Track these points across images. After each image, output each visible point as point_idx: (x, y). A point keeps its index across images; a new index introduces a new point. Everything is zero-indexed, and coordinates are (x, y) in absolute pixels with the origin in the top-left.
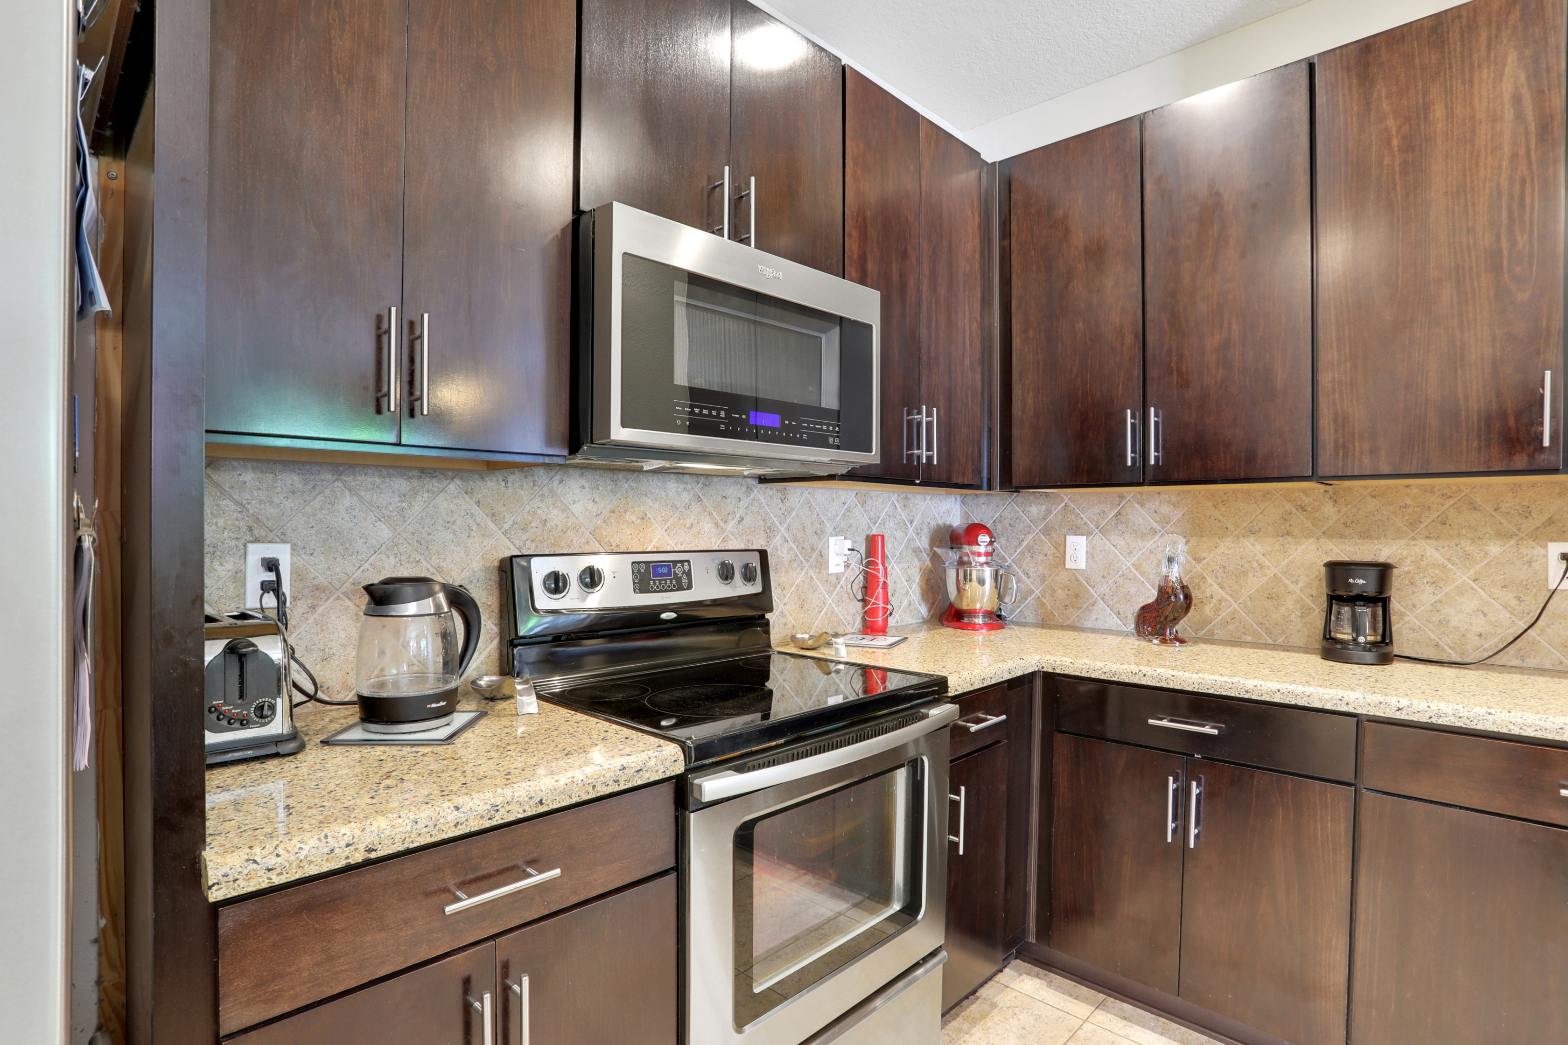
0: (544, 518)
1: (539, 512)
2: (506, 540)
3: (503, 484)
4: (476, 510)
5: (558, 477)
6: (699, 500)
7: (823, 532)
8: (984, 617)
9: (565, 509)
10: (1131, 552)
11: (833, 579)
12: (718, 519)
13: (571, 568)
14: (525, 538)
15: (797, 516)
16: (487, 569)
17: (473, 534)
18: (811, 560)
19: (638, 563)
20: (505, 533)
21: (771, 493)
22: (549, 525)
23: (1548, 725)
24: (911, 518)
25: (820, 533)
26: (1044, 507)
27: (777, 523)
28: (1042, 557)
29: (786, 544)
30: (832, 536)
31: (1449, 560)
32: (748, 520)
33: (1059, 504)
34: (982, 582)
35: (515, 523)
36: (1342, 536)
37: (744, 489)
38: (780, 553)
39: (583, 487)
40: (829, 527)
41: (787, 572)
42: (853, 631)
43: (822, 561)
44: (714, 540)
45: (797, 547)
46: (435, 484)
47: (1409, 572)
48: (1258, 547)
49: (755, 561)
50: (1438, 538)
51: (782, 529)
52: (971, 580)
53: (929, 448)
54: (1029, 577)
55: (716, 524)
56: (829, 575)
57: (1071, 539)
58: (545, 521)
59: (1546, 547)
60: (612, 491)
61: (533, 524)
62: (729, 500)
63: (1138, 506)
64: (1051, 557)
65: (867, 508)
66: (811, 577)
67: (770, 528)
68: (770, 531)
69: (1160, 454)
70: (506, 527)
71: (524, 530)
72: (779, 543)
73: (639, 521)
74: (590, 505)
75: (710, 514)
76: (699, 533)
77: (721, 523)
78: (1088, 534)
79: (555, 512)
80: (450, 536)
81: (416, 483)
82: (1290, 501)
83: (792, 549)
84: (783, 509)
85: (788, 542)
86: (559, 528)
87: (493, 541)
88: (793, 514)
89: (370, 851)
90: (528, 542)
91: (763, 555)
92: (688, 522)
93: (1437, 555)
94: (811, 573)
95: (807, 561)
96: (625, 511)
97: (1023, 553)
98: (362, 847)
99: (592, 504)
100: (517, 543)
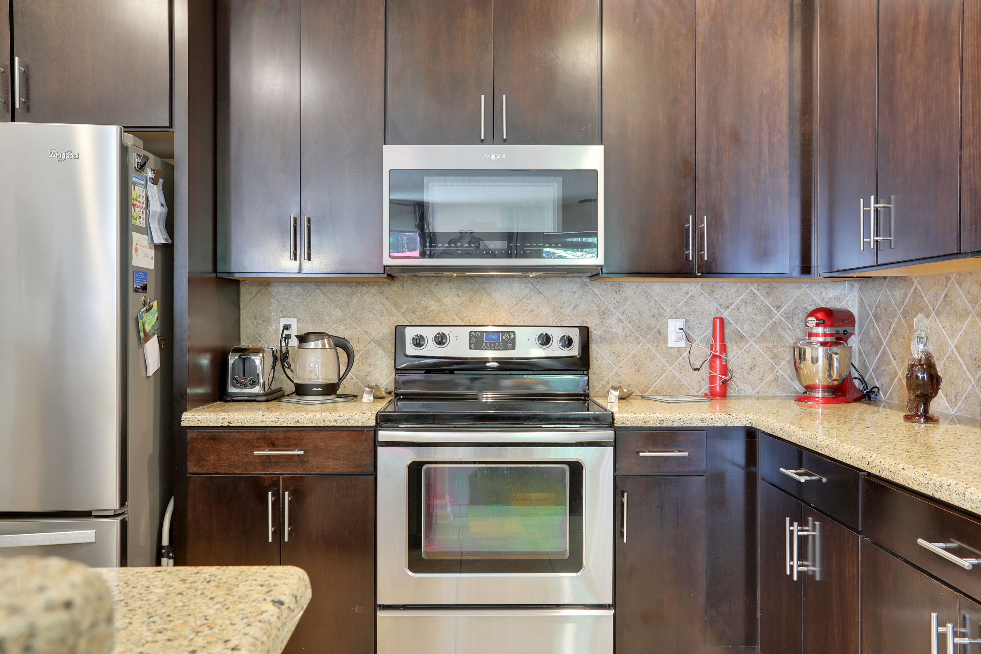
0: (425, 306)
1: (422, 302)
2: (402, 318)
3: (401, 288)
4: (386, 302)
5: (434, 283)
7: (661, 315)
8: (824, 392)
9: (439, 301)
11: (673, 352)
12: (556, 305)
13: (432, 333)
14: (414, 317)
15: (633, 303)
17: (384, 314)
18: (648, 337)
19: (475, 332)
20: (402, 314)
22: (428, 310)
24: (779, 304)
25: (659, 316)
26: (903, 291)
27: (612, 309)
28: (902, 340)
29: (621, 324)
30: (672, 318)
32: (581, 307)
34: (815, 360)
35: (408, 309)
37: (577, 282)
38: (614, 330)
39: (451, 288)
40: (668, 310)
41: (622, 344)
42: (699, 394)
43: (660, 337)
45: (633, 326)
46: (364, 289)
49: (575, 335)
51: (618, 313)
56: (669, 348)
58: (426, 307)
60: (470, 290)
61: (419, 309)
62: (564, 293)
65: (715, 296)
66: (648, 349)
67: (604, 312)
68: (604, 315)
70: (403, 311)
71: (414, 312)
72: (613, 323)
73: (490, 307)
74: (456, 298)
77: (558, 309)
79: (433, 302)
80: (372, 316)
81: (354, 289)
83: (627, 327)
84: (618, 298)
85: (622, 322)
86: (435, 311)
88: (629, 302)
89: (230, 423)
90: (416, 319)
91: (586, 330)
92: (529, 308)
94: (649, 346)
95: (644, 337)
96: (480, 302)
97: (891, 335)
98: (227, 421)
99: (457, 298)
100: (409, 319)
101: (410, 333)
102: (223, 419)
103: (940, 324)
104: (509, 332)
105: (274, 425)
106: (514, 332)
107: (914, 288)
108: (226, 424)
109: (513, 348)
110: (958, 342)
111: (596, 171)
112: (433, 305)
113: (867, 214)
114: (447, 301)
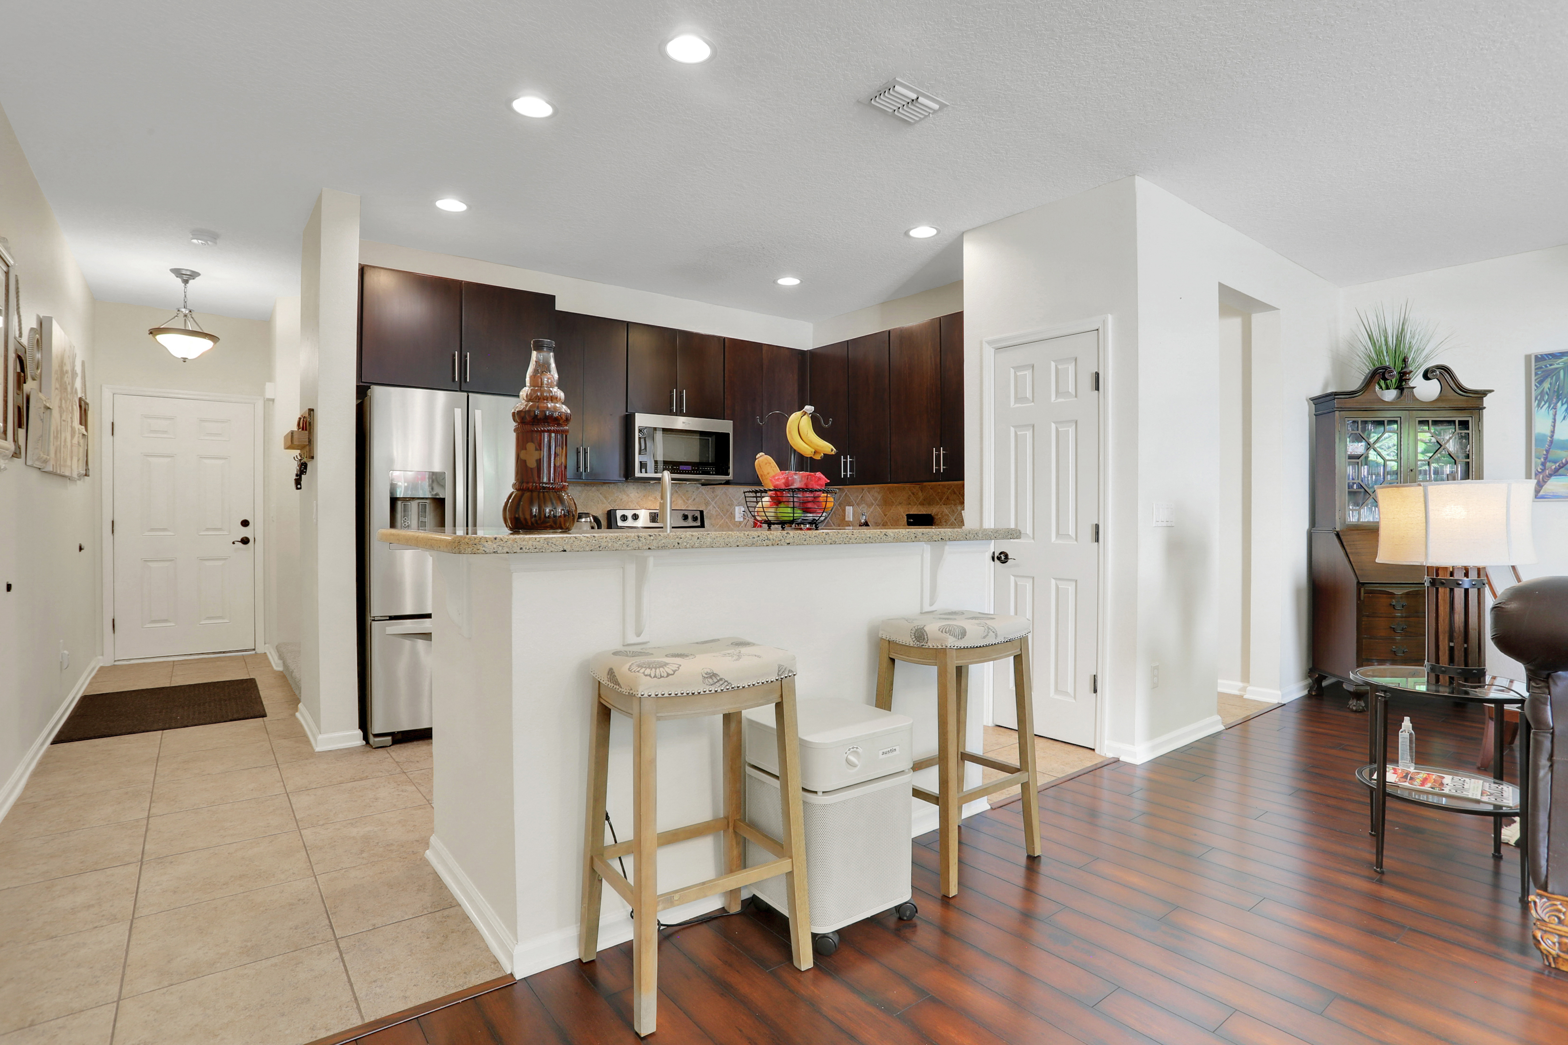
3: (606, 488)
4: (600, 496)
5: (625, 485)
6: (677, 492)
7: (732, 504)
9: (628, 495)
11: (738, 524)
12: (685, 499)
13: (629, 514)
14: (615, 504)
15: (720, 498)
16: (603, 514)
18: (727, 515)
19: (652, 513)
20: (609, 503)
21: (707, 489)
22: (622, 501)
25: (731, 505)
27: (711, 501)
29: (714, 509)
30: (737, 506)
31: (949, 513)
32: (697, 500)
33: (844, 493)
36: (923, 504)
37: (695, 488)
39: (634, 488)
40: (735, 502)
41: (715, 519)
43: (732, 515)
44: (683, 506)
45: (720, 510)
46: (589, 488)
47: (940, 518)
48: (902, 509)
49: (698, 514)
50: (946, 505)
51: (713, 503)
55: (684, 501)
56: (735, 521)
57: (847, 508)
58: (621, 499)
61: (618, 500)
62: (689, 492)
63: (868, 493)
64: (841, 516)
67: (707, 503)
68: (707, 504)
69: (854, 473)
70: (609, 501)
71: (615, 502)
72: (711, 509)
73: (650, 499)
74: (637, 494)
75: (681, 497)
76: (677, 504)
77: (686, 501)
78: (853, 506)
79: (625, 496)
81: (583, 488)
82: (910, 491)
83: (717, 511)
84: (713, 495)
86: (626, 501)
87: (605, 505)
88: (718, 497)
91: (702, 512)
93: (946, 511)
94: (727, 520)
95: (725, 516)
96: (649, 496)
100: (613, 506)
101: (619, 514)
103: (858, 509)
111: (729, 434)
112: (625, 498)
113: (845, 463)
114: (632, 495)
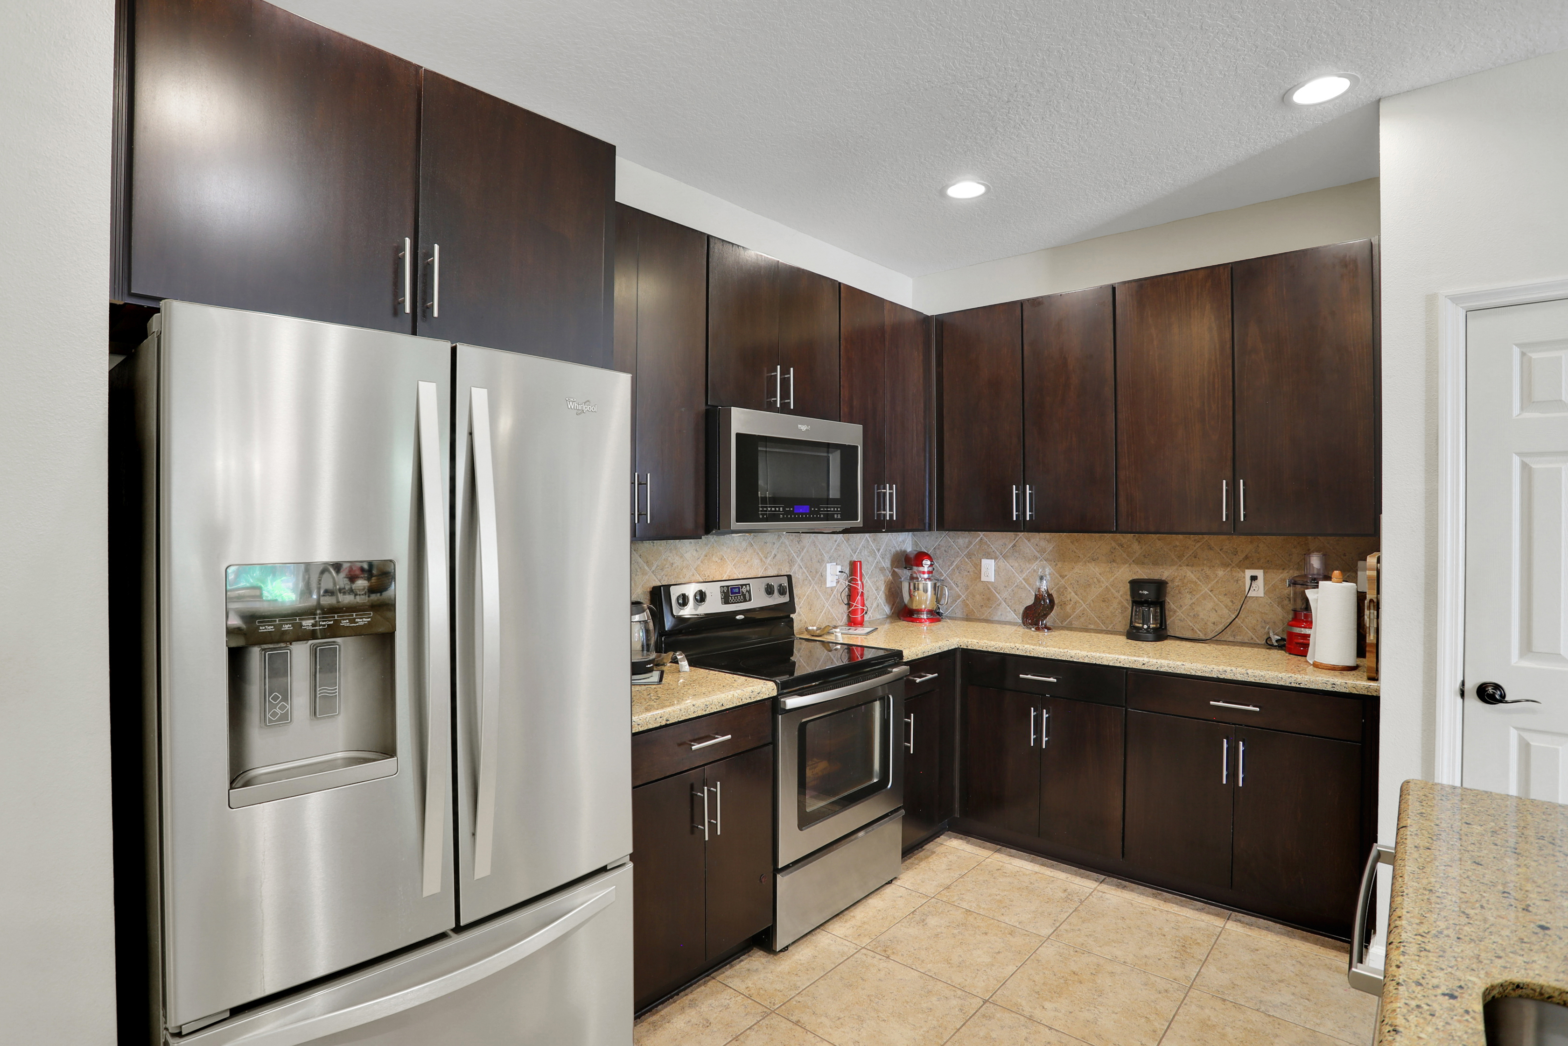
0: (671, 562)
1: (669, 558)
2: (653, 576)
3: (652, 544)
4: (640, 560)
6: (752, 545)
7: (823, 561)
8: (927, 614)
9: (682, 556)
10: (1022, 571)
11: (829, 591)
12: (762, 556)
13: (691, 590)
14: (662, 574)
15: (807, 551)
16: (644, 593)
17: (638, 573)
18: (816, 579)
19: (723, 587)
20: (653, 572)
21: (792, 538)
22: (674, 568)
23: (1206, 670)
24: (878, 547)
25: (821, 561)
26: (967, 540)
27: (796, 557)
28: (966, 573)
29: (801, 570)
30: (828, 563)
32: (779, 556)
33: (977, 538)
34: (926, 591)
35: (658, 566)
36: (1143, 563)
37: (776, 537)
38: (797, 575)
40: (826, 558)
41: (801, 587)
42: (841, 624)
43: (822, 579)
44: (760, 569)
45: (807, 571)
47: (1178, 586)
48: (1097, 569)
49: (785, 582)
50: (1192, 566)
51: (799, 560)
52: (918, 589)
53: (891, 509)
54: (958, 587)
55: (761, 559)
56: (826, 588)
57: (984, 562)
58: (672, 564)
59: (1244, 572)
60: (706, 544)
61: (666, 566)
62: (768, 544)
64: (972, 573)
65: (850, 543)
66: (816, 590)
67: (791, 560)
68: (791, 562)
69: (1034, 513)
72: (797, 569)
73: (719, 561)
74: (695, 553)
75: (758, 554)
76: (752, 566)
77: (764, 559)
78: (995, 558)
79: (677, 558)
82: (1114, 541)
83: (804, 572)
84: (799, 547)
85: (803, 568)
86: (679, 567)
87: (647, 577)
88: (805, 550)
89: (667, 720)
90: (664, 577)
91: (789, 577)
93: (1192, 576)
94: (816, 587)
95: (814, 580)
96: (713, 555)
97: (953, 570)
99: (695, 552)
100: (660, 578)
101: (675, 592)
102: (661, 717)
103: (1008, 564)
104: (746, 585)
105: (704, 713)
106: (749, 584)
107: (979, 538)
108: (664, 723)
109: (750, 600)
110: (1027, 576)
111: (857, 446)
112: (677, 561)
114: (688, 556)
